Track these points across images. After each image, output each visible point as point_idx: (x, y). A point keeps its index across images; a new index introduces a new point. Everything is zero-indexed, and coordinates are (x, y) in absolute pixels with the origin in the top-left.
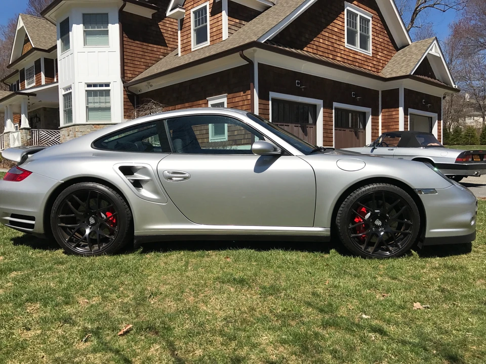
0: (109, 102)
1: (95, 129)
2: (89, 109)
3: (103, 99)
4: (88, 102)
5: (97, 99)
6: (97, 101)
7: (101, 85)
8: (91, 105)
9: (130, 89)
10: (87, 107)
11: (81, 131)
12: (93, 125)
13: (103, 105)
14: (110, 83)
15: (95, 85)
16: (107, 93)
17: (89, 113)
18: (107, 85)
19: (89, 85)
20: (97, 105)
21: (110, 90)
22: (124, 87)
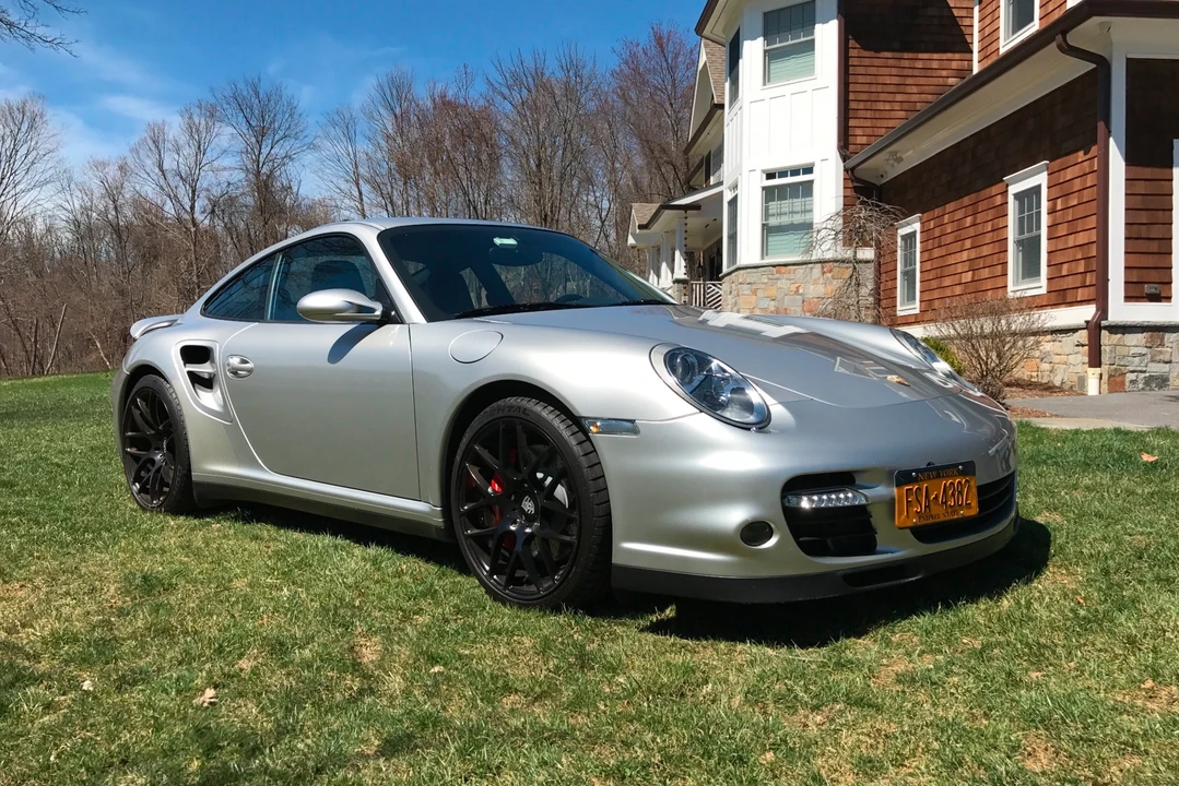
0: (811, 211)
1: (777, 276)
2: (768, 230)
3: (798, 203)
4: (766, 214)
5: (786, 205)
6: (786, 211)
7: (795, 172)
8: (773, 221)
9: (860, 173)
10: (763, 225)
11: (748, 281)
12: (774, 266)
13: (798, 219)
14: (813, 164)
15: (783, 174)
16: (807, 189)
17: (770, 239)
18: (809, 170)
19: (770, 176)
20: (785, 220)
21: (811, 182)
22: (846, 170)
